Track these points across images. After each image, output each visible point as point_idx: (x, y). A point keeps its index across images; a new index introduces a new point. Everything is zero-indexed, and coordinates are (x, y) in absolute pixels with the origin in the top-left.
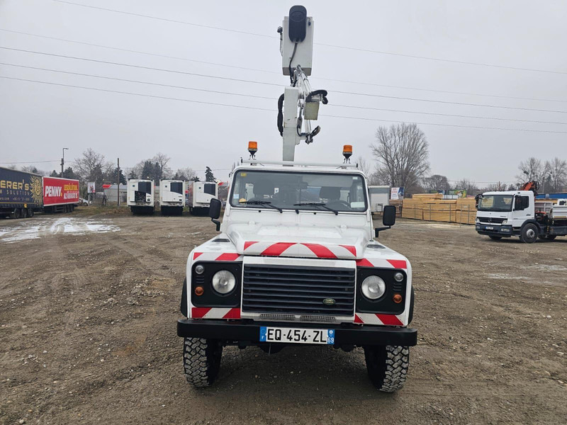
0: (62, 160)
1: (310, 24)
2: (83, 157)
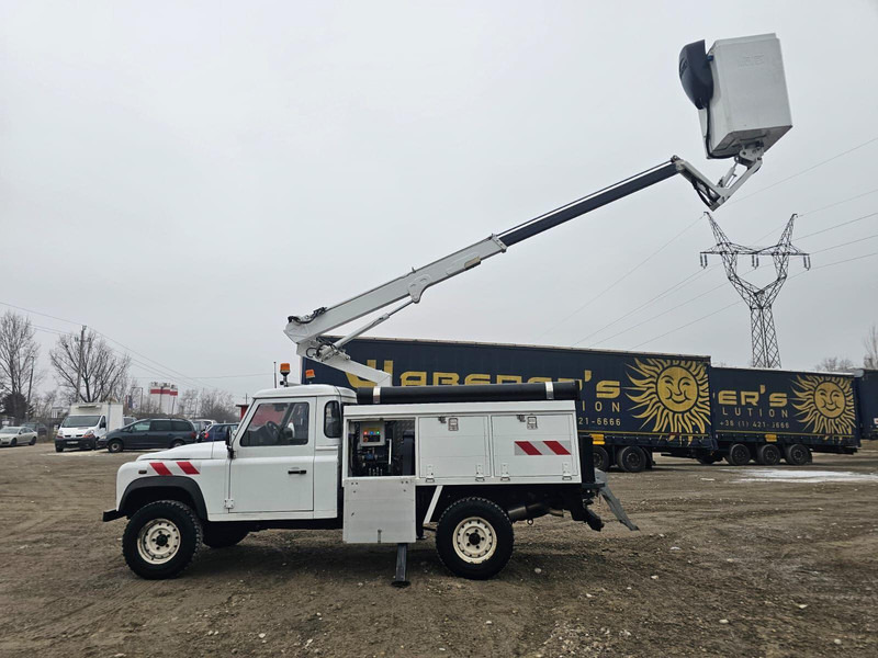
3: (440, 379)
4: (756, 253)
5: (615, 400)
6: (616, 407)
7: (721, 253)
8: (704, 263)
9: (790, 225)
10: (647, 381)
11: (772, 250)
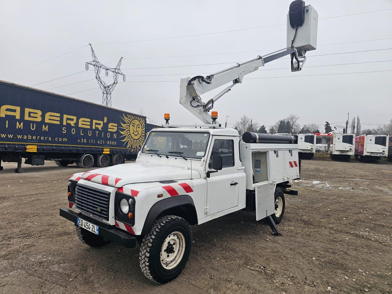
0: (226, 123)
1: (307, 11)
2: (240, 120)
3: (30, 113)
4: (108, 69)
5: (115, 133)
6: (115, 136)
7: (94, 65)
8: (87, 68)
9: (120, 61)
10: (127, 125)
11: (113, 70)
